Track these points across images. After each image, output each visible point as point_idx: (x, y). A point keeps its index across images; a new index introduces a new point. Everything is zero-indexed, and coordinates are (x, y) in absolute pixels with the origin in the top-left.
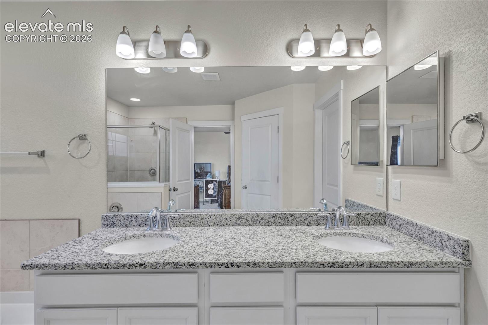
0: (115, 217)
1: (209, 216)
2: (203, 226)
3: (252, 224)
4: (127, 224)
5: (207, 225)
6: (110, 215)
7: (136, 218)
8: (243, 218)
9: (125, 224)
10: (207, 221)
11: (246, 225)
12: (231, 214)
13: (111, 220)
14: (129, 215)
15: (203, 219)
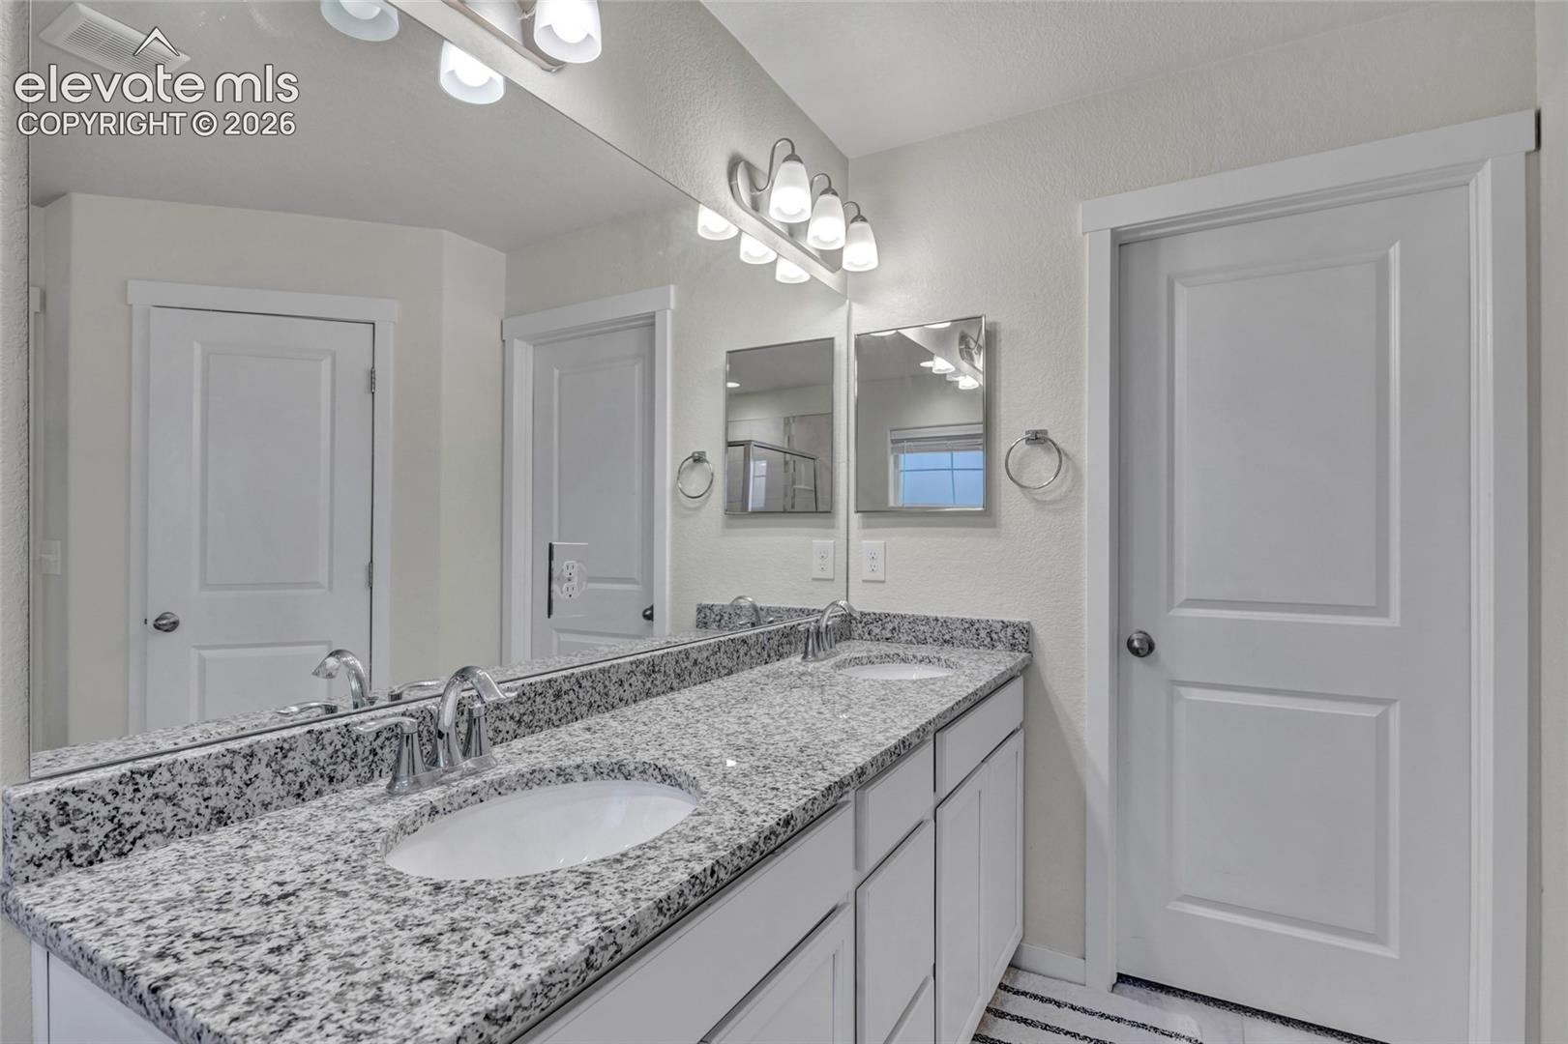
0: (131, 788)
1: (578, 681)
2: (558, 726)
3: (675, 685)
4: (220, 805)
5: (570, 717)
6: (98, 783)
7: (280, 755)
8: (657, 669)
9: (207, 813)
10: (570, 702)
11: (663, 693)
12: (631, 663)
13: (104, 811)
14: (234, 752)
15: (558, 696)
